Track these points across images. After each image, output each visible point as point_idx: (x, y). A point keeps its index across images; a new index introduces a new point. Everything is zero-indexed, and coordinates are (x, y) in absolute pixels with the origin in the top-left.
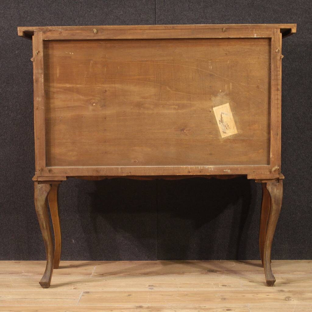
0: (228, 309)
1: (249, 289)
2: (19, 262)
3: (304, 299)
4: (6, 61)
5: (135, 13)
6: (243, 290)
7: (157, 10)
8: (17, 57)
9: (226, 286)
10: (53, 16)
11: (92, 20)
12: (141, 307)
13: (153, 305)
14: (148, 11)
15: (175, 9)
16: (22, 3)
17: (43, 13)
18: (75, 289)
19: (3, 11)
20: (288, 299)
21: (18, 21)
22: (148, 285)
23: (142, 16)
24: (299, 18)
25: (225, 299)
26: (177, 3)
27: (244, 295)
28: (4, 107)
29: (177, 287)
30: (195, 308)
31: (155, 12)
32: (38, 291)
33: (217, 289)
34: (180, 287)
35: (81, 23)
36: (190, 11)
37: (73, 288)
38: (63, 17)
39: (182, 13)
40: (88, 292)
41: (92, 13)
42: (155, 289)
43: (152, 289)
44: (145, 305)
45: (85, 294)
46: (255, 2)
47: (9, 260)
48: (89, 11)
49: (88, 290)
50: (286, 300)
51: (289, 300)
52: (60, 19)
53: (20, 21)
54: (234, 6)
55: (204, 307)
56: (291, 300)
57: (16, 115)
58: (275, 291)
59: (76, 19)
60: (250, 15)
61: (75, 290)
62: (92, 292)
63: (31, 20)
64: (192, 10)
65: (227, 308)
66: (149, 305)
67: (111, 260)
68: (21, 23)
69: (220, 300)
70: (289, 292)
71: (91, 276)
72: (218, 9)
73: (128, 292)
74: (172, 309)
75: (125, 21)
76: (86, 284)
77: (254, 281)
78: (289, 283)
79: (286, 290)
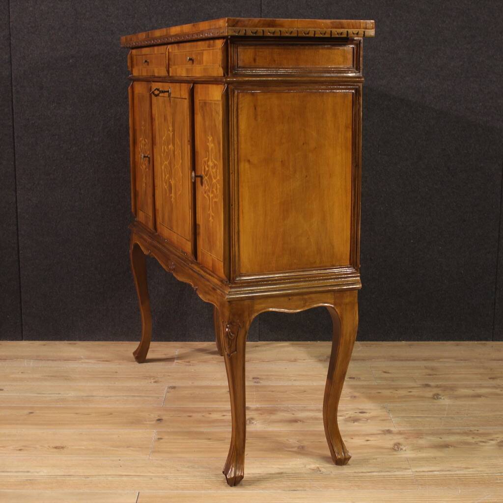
0: (361, 411)
1: (384, 383)
2: (75, 344)
3: (457, 397)
6: (376, 384)
7: (263, 7)
9: (354, 378)
13: (263, 406)
17: (107, 8)
18: (155, 382)
19: (52, 5)
20: (436, 397)
25: (355, 397)
28: (53, 135)
29: (291, 380)
32: (107, 385)
34: (295, 380)
35: (160, 22)
37: (153, 381)
38: (135, 13)
40: (174, 388)
41: (174, 8)
42: (262, 383)
43: (257, 383)
45: (170, 390)
47: (61, 339)
48: (171, 5)
49: (174, 385)
50: (434, 398)
51: (438, 399)
52: (131, 16)
54: (368, 3)
56: (440, 398)
57: (70, 147)
58: (419, 386)
59: (153, 16)
61: (155, 384)
62: (179, 387)
65: (360, 409)
66: (258, 406)
67: (197, 341)
68: (77, 21)
69: (349, 398)
70: (437, 387)
71: (174, 364)
74: (288, 411)
76: (169, 376)
77: (390, 371)
78: (436, 375)
79: (432, 384)
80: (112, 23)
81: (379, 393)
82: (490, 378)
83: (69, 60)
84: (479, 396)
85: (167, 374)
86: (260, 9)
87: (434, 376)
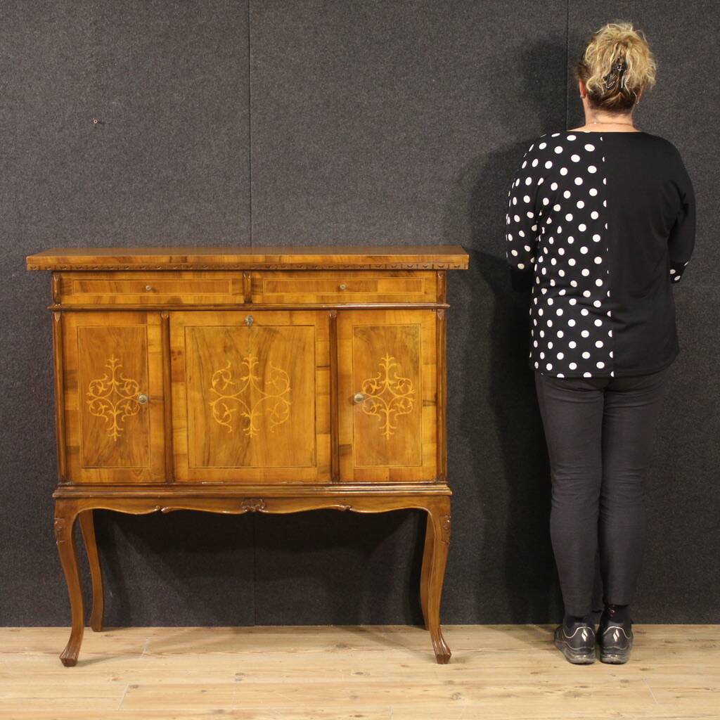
0: (357, 714)
1: (398, 679)
2: (19, 631)
3: (481, 697)
7: (253, 207)
8: (15, 285)
9: (362, 673)
15: (284, 205)
16: (23, 192)
17: (59, 210)
18: (114, 680)
20: (457, 696)
22: (234, 673)
23: (227, 218)
24: (492, 222)
25: (356, 697)
26: (288, 195)
27: (387, 690)
29: (283, 676)
30: (307, 714)
31: (251, 210)
33: (348, 680)
34: (287, 677)
37: (112, 678)
38: (94, 216)
39: (295, 212)
40: (137, 687)
41: (142, 210)
42: (247, 680)
43: (240, 680)
44: (228, 708)
46: (419, 195)
48: (138, 206)
49: (136, 683)
50: (452, 699)
51: (457, 699)
55: (320, 712)
56: (460, 698)
58: (440, 683)
59: (116, 220)
60: (411, 217)
61: (115, 682)
63: (39, 221)
64: (313, 208)
65: (358, 712)
69: (348, 699)
70: (462, 684)
71: (142, 656)
76: (132, 671)
77: (410, 665)
78: (466, 669)
79: (457, 680)
80: (65, 228)
81: (388, 692)
82: (532, 673)
84: (509, 696)
87: (463, 671)
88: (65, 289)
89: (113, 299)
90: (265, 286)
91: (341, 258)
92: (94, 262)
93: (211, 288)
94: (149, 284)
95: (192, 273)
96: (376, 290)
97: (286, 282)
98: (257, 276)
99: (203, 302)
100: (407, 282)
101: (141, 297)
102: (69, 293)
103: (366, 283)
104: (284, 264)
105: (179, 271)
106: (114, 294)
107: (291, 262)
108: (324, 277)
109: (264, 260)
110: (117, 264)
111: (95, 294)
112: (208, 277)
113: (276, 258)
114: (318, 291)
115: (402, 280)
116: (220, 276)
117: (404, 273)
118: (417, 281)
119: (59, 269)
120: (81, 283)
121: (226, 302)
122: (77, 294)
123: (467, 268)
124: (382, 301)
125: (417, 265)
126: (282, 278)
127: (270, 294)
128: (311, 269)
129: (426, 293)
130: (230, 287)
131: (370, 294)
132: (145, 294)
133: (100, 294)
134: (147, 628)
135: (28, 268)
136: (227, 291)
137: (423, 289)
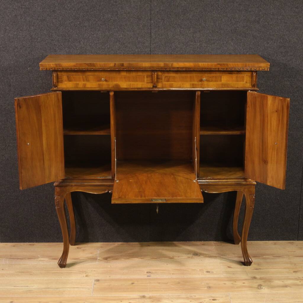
0: (213, 299)
1: (228, 276)
2: (33, 245)
3: (273, 287)
4: (20, 76)
5: (133, 36)
8: (29, 73)
9: (210, 272)
10: (61, 38)
11: (96, 42)
12: (144, 297)
14: (145, 35)
15: (168, 33)
16: (33, 26)
17: (52, 35)
18: (86, 276)
19: (16, 33)
20: (260, 287)
21: (30, 42)
22: (146, 272)
23: (139, 39)
24: (274, 42)
25: (210, 287)
26: (170, 28)
29: (170, 274)
30: (187, 298)
31: (151, 35)
32: (57, 279)
33: (203, 276)
34: (173, 274)
36: (181, 35)
37: (85, 275)
38: (70, 38)
39: (174, 37)
40: (98, 280)
41: (95, 35)
42: (153, 276)
43: (150, 276)
44: (147, 295)
45: (96, 282)
46: (237, 29)
48: (93, 34)
49: (98, 278)
50: (258, 288)
51: (261, 289)
52: (67, 40)
53: (31, 41)
54: (220, 32)
55: (194, 297)
56: (262, 288)
58: (250, 278)
59: (81, 41)
60: (233, 40)
61: (87, 278)
62: (101, 280)
63: (41, 41)
64: (183, 35)
65: (213, 297)
66: (150, 295)
69: (206, 288)
70: (261, 279)
71: (97, 261)
72: (205, 34)
73: (131, 280)
74: (169, 299)
75: (124, 43)
76: (95, 271)
77: (232, 266)
78: (260, 269)
79: (258, 276)
80: (55, 45)
81: (225, 284)
82: (294, 272)
83: (28, 68)
84: (286, 286)
85: (94, 269)
86: (150, 36)
87: (259, 270)
88: (60, 80)
89: (85, 85)
90: (163, 79)
91: (204, 65)
92: (75, 66)
93: (135, 80)
94: (103, 77)
95: (126, 72)
96: (221, 81)
97: (174, 76)
98: (160, 74)
99: (131, 87)
100: (237, 77)
101: (99, 84)
102: (62, 82)
103: (216, 77)
104: (174, 67)
105: (119, 71)
106: (85, 82)
107: (178, 66)
108: (194, 75)
109: (164, 65)
110: (87, 67)
111: (75, 82)
112: (134, 74)
113: (170, 64)
114: (191, 81)
115: (234, 76)
116: (140, 74)
117: (235, 72)
118: (242, 77)
119: (56, 69)
120: (68, 77)
121: (143, 87)
122: (66, 83)
123: (268, 70)
124: (224, 86)
125: (243, 68)
126: (172, 75)
127: (166, 83)
128: (187, 71)
129: (246, 82)
130: (146, 79)
131: (218, 83)
132: (101, 83)
133: (78, 82)
134: (97, 243)
135: (41, 69)
136: (144, 81)
137: (245, 81)
